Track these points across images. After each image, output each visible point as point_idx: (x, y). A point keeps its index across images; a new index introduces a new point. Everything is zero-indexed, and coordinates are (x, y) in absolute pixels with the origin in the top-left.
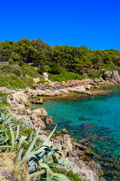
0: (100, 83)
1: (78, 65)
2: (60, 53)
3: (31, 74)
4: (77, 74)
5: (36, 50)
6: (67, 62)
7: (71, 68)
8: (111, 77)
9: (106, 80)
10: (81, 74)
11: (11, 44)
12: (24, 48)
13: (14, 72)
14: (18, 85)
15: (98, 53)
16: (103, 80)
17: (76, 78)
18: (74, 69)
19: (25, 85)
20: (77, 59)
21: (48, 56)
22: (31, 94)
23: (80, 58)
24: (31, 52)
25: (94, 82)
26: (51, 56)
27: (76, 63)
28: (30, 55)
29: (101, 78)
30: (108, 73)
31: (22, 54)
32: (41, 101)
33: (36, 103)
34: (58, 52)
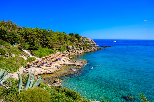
0: (67, 54)
1: (51, 42)
4: (49, 49)
6: (40, 40)
8: (73, 50)
10: (53, 49)
16: (68, 52)
18: (47, 45)
23: (49, 37)
30: (70, 47)
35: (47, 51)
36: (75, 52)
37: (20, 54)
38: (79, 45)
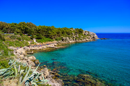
0: (61, 43)
1: (51, 35)
2: (42, 29)
3: (27, 40)
4: (50, 39)
5: (29, 28)
6: (45, 33)
7: (47, 36)
8: (66, 40)
9: (63, 41)
10: (52, 39)
11: (15, 24)
12: (22, 27)
13: (17, 39)
14: (20, 45)
15: (59, 29)
17: (50, 41)
18: (49, 37)
19: (24, 45)
20: (50, 32)
21: (35, 31)
22: (27, 50)
23: (51, 31)
24: (26, 29)
25: (58, 42)
26: (37, 30)
27: (49, 34)
28: (26, 30)
29: (61, 41)
30: (64, 38)
31: (22, 30)
32: (32, 53)
33: (30, 54)
34: (41, 29)
35: (47, 40)
36: (67, 42)
37: (29, 40)
38: (73, 37)
